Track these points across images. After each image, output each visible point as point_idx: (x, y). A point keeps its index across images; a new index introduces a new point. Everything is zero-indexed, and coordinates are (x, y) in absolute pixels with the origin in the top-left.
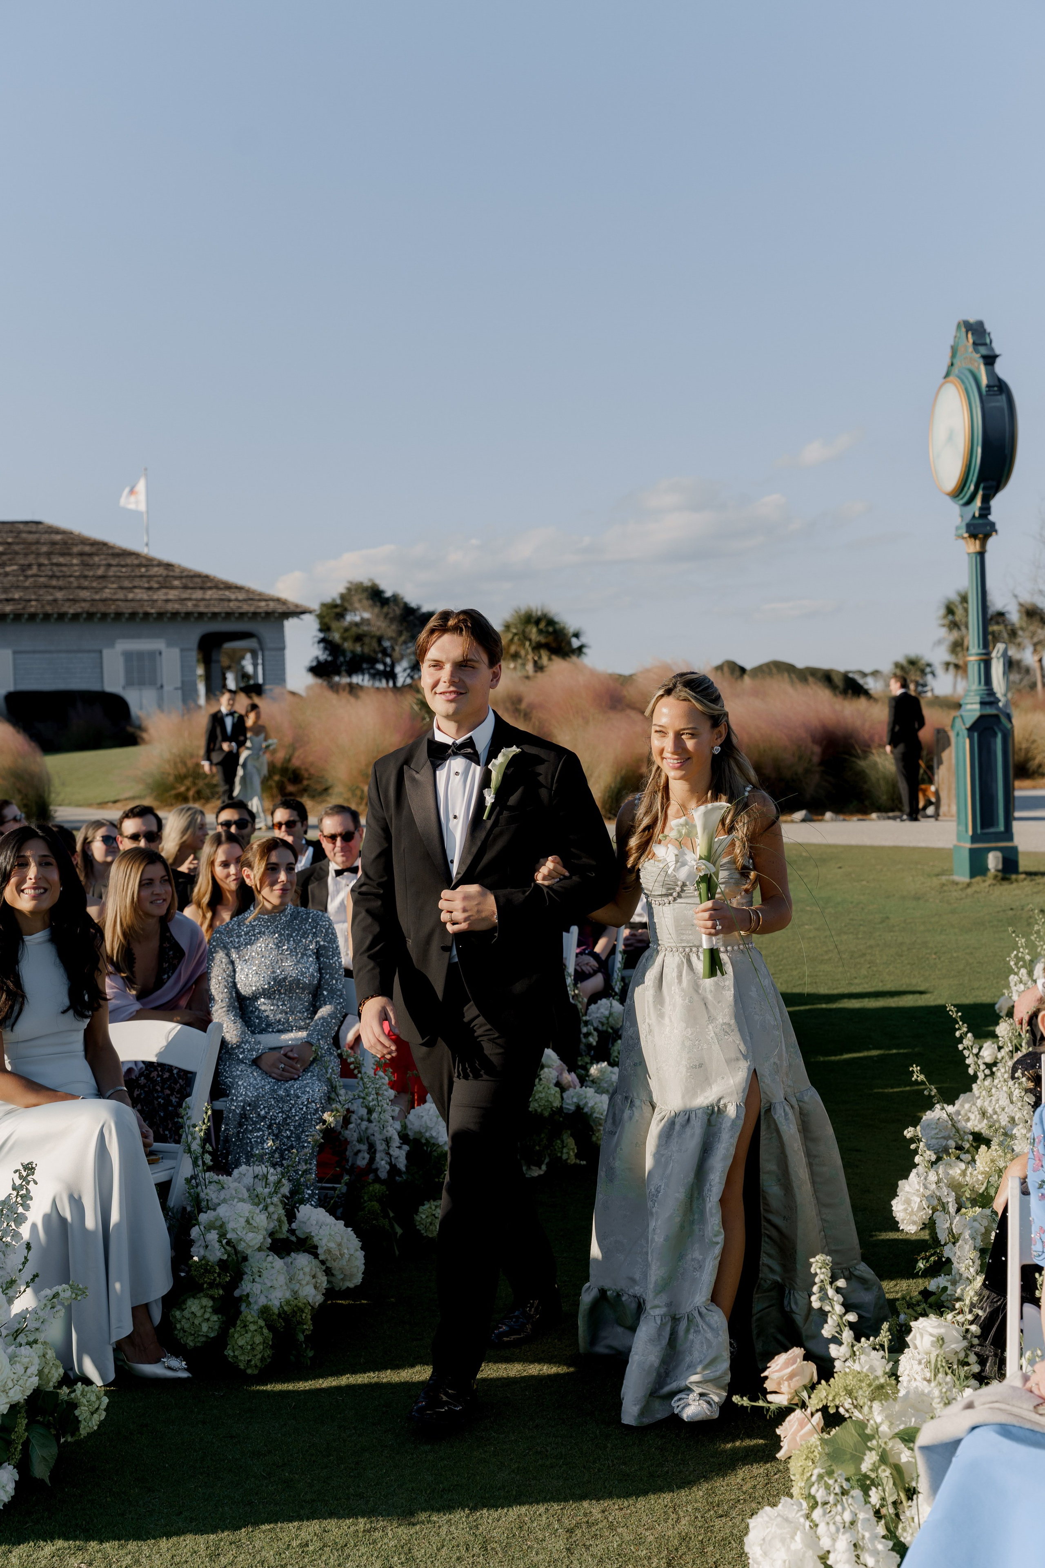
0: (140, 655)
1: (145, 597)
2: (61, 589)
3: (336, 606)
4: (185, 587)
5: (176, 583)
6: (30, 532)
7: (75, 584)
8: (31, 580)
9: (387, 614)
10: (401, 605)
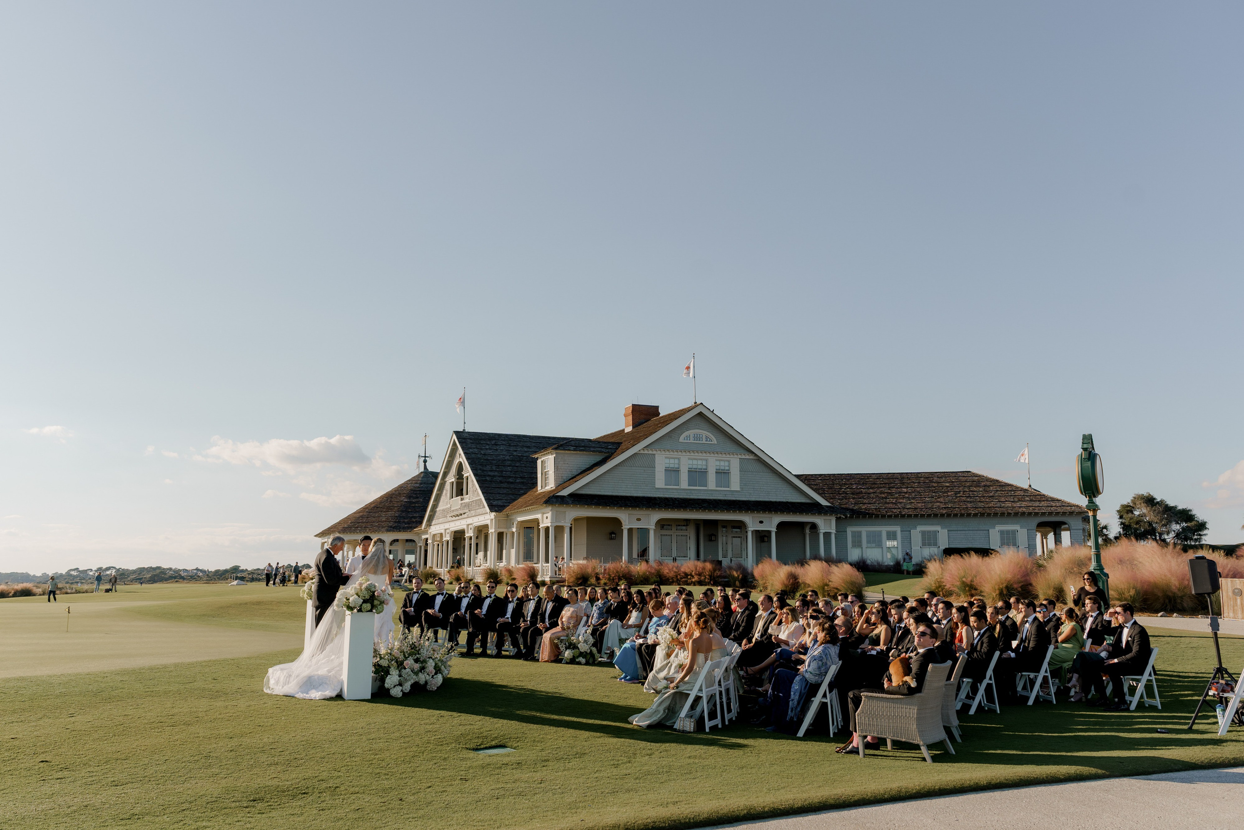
0: (1008, 532)
1: (1010, 505)
2: (971, 502)
3: (1128, 506)
4: (1031, 501)
5: (1027, 498)
6: (964, 477)
7: (978, 500)
8: (958, 498)
9: (1155, 510)
10: (1163, 506)
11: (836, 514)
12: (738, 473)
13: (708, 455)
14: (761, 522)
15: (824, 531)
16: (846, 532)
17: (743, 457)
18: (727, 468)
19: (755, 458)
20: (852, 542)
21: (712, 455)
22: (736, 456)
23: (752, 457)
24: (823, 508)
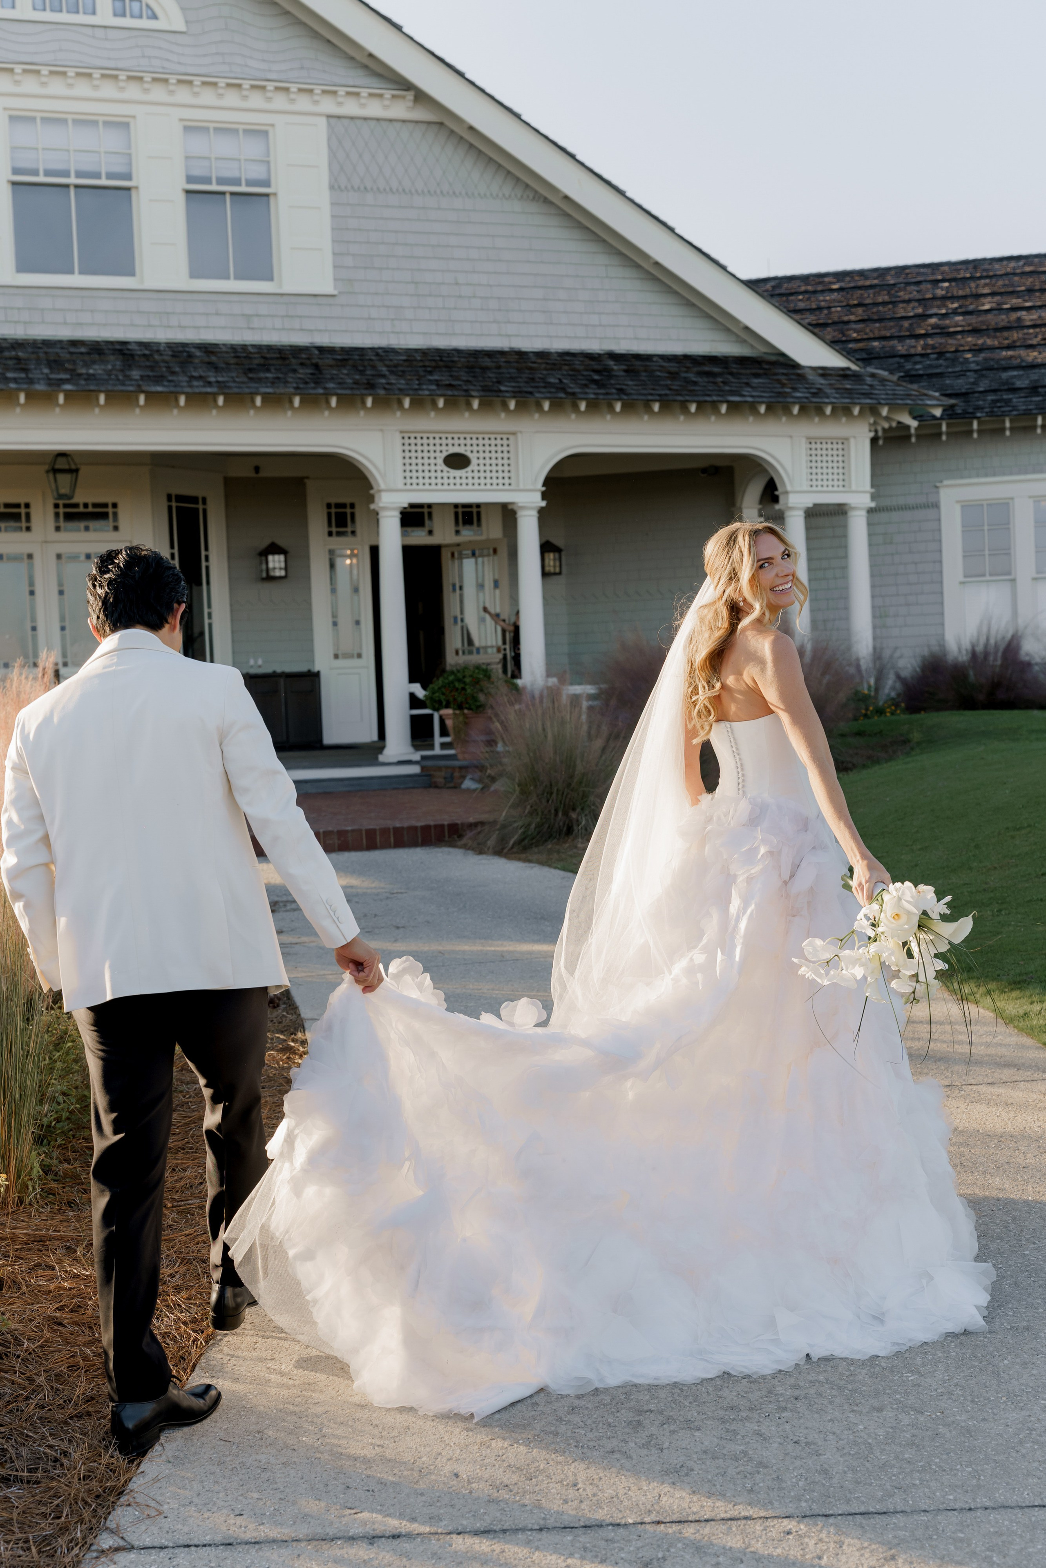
11: (874, 410)
12: (324, 198)
13: (133, 91)
14: (457, 461)
15: (809, 501)
16: (936, 506)
17: (351, 108)
18: (256, 172)
19: (421, 114)
20: (967, 555)
21: (158, 93)
22: (303, 103)
23: (401, 109)
24: (802, 378)
